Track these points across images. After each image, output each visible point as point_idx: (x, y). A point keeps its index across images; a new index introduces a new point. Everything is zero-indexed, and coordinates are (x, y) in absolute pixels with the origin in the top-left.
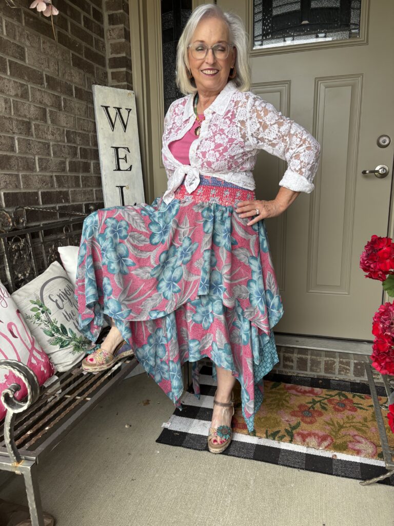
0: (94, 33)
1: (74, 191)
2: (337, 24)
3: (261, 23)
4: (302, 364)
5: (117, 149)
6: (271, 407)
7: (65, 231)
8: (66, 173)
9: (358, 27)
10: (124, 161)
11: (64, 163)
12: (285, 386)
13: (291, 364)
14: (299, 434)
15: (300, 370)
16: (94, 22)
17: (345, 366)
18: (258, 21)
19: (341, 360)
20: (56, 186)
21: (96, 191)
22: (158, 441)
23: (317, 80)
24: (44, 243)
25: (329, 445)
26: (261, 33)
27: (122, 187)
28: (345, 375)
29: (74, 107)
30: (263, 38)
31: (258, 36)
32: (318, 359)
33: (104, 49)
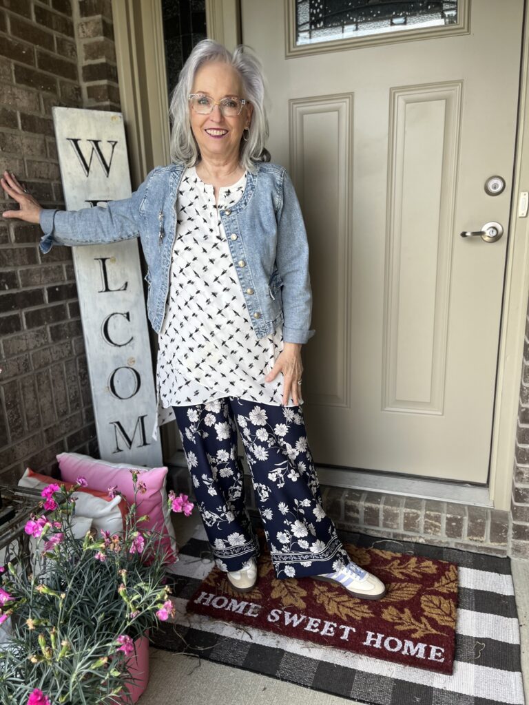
0: (56, 30)
1: (28, 270)
2: (423, 2)
3: (307, 5)
4: (372, 516)
5: (95, 203)
8: (11, 244)
9: (452, 7)
13: (356, 515)
15: (369, 524)
16: (55, 14)
17: (434, 522)
18: (302, 2)
19: (428, 512)
23: (393, 92)
26: (308, 20)
27: (104, 260)
28: (433, 534)
29: (20, 145)
30: (311, 27)
31: (304, 24)
32: (395, 510)
33: (74, 53)
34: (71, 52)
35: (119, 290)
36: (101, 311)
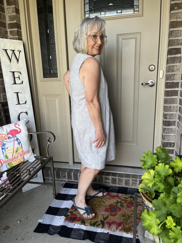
2: (127, 5)
3: (88, 5)
4: (114, 181)
5: (13, 72)
6: (96, 206)
9: (137, 7)
10: (19, 79)
13: (108, 181)
14: (107, 223)
15: (113, 184)
17: (135, 182)
18: (86, 4)
19: (133, 179)
21: (3, 95)
22: (35, 231)
23: (118, 35)
25: (122, 229)
26: (88, 10)
27: (17, 93)
28: (135, 186)
30: (89, 13)
31: (87, 11)
32: (122, 178)
33: (5, 19)
34: (3, 18)
35: (23, 104)
36: (17, 111)
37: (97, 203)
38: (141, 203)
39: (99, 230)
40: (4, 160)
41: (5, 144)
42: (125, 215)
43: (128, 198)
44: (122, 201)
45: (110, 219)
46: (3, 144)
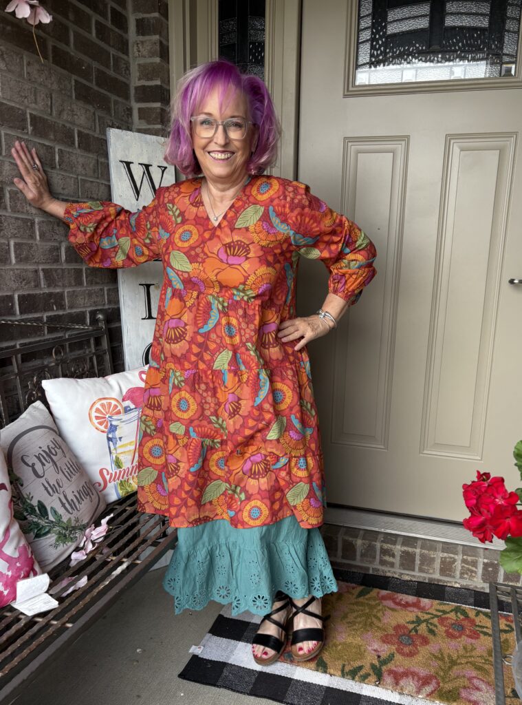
0: (113, 47)
1: (74, 291)
3: (368, 45)
4: (408, 561)
6: (354, 627)
7: (56, 354)
8: (61, 264)
11: (58, 249)
12: (378, 593)
13: (391, 559)
14: (391, 672)
15: (404, 569)
16: (113, 30)
17: (470, 567)
18: (363, 42)
19: (465, 557)
20: (43, 286)
22: (183, 675)
23: (449, 138)
24: (20, 373)
25: (432, 692)
27: (148, 286)
28: (469, 579)
29: (76, 163)
30: (370, 68)
31: (363, 65)
32: (432, 554)
33: (128, 72)
34: (125, 70)
37: (359, 620)
38: (487, 627)
39: (368, 690)
40: (110, 471)
41: (116, 427)
42: (440, 656)
43: (448, 613)
44: (433, 618)
45: (398, 663)
46: (111, 425)
